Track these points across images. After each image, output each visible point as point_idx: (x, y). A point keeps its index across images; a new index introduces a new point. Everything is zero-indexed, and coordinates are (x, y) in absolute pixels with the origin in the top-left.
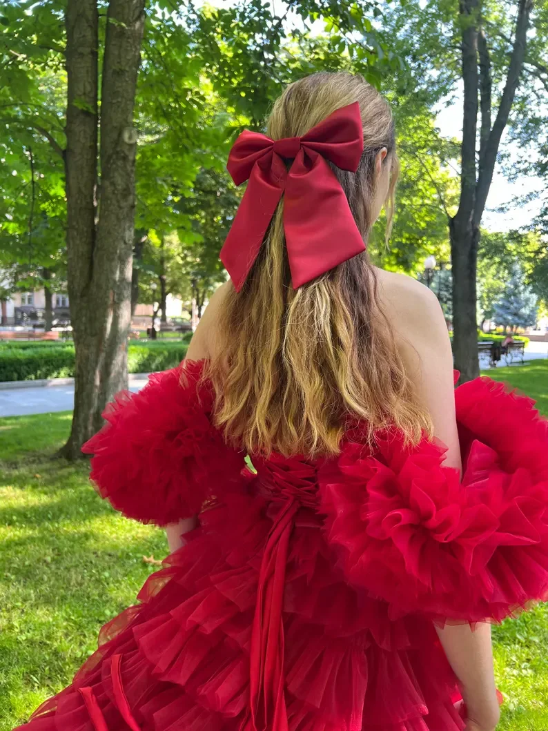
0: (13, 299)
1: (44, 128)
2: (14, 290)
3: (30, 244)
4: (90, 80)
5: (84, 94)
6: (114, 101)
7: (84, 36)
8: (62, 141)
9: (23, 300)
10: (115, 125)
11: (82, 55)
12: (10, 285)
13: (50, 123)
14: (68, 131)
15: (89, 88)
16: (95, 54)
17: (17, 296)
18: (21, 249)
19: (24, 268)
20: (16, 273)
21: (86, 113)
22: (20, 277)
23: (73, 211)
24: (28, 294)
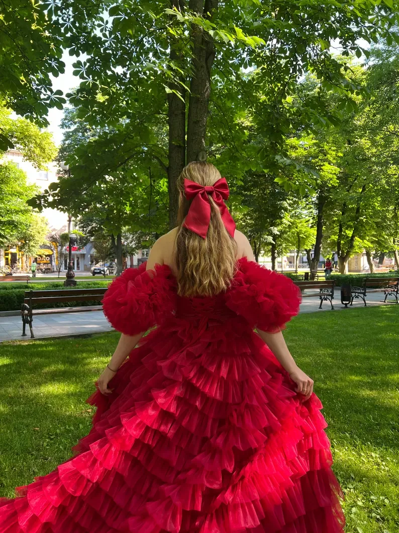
0: (137, 253)
1: (157, 156)
2: (138, 248)
3: (149, 220)
4: (181, 128)
5: (178, 136)
6: (194, 138)
7: (178, 105)
8: (166, 162)
9: (143, 254)
10: (194, 151)
11: (176, 115)
12: (135, 245)
13: (160, 154)
14: (169, 157)
15: (180, 133)
16: (184, 114)
17: (140, 252)
18: (145, 223)
19: (143, 234)
20: (139, 237)
21: (180, 147)
22: (142, 239)
23: (172, 201)
24: (145, 250)
